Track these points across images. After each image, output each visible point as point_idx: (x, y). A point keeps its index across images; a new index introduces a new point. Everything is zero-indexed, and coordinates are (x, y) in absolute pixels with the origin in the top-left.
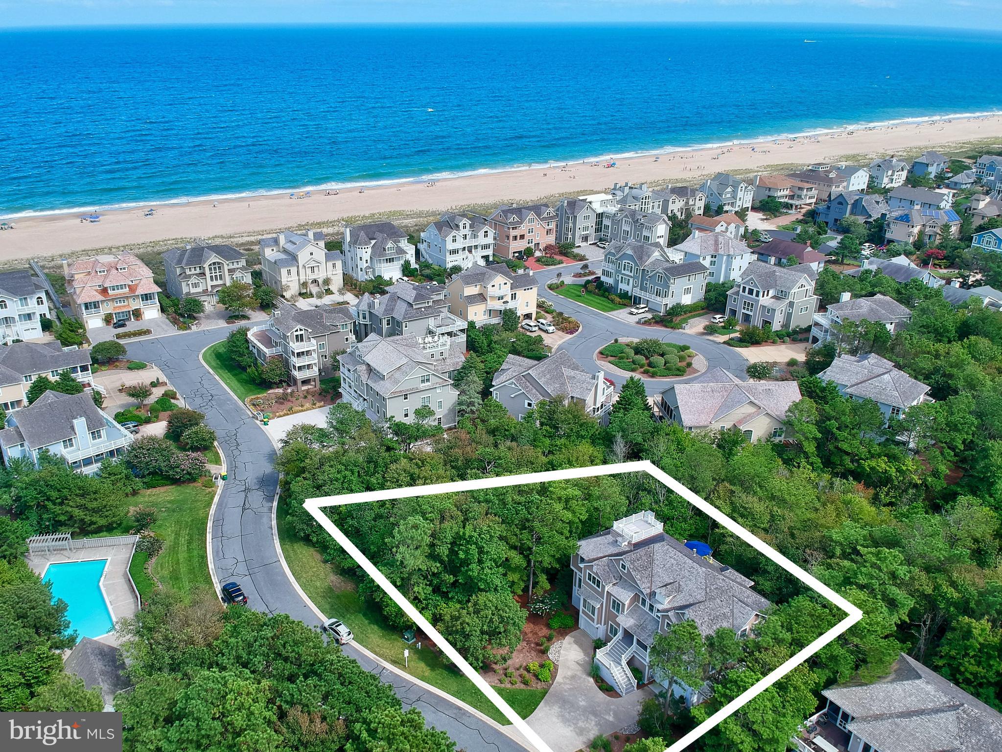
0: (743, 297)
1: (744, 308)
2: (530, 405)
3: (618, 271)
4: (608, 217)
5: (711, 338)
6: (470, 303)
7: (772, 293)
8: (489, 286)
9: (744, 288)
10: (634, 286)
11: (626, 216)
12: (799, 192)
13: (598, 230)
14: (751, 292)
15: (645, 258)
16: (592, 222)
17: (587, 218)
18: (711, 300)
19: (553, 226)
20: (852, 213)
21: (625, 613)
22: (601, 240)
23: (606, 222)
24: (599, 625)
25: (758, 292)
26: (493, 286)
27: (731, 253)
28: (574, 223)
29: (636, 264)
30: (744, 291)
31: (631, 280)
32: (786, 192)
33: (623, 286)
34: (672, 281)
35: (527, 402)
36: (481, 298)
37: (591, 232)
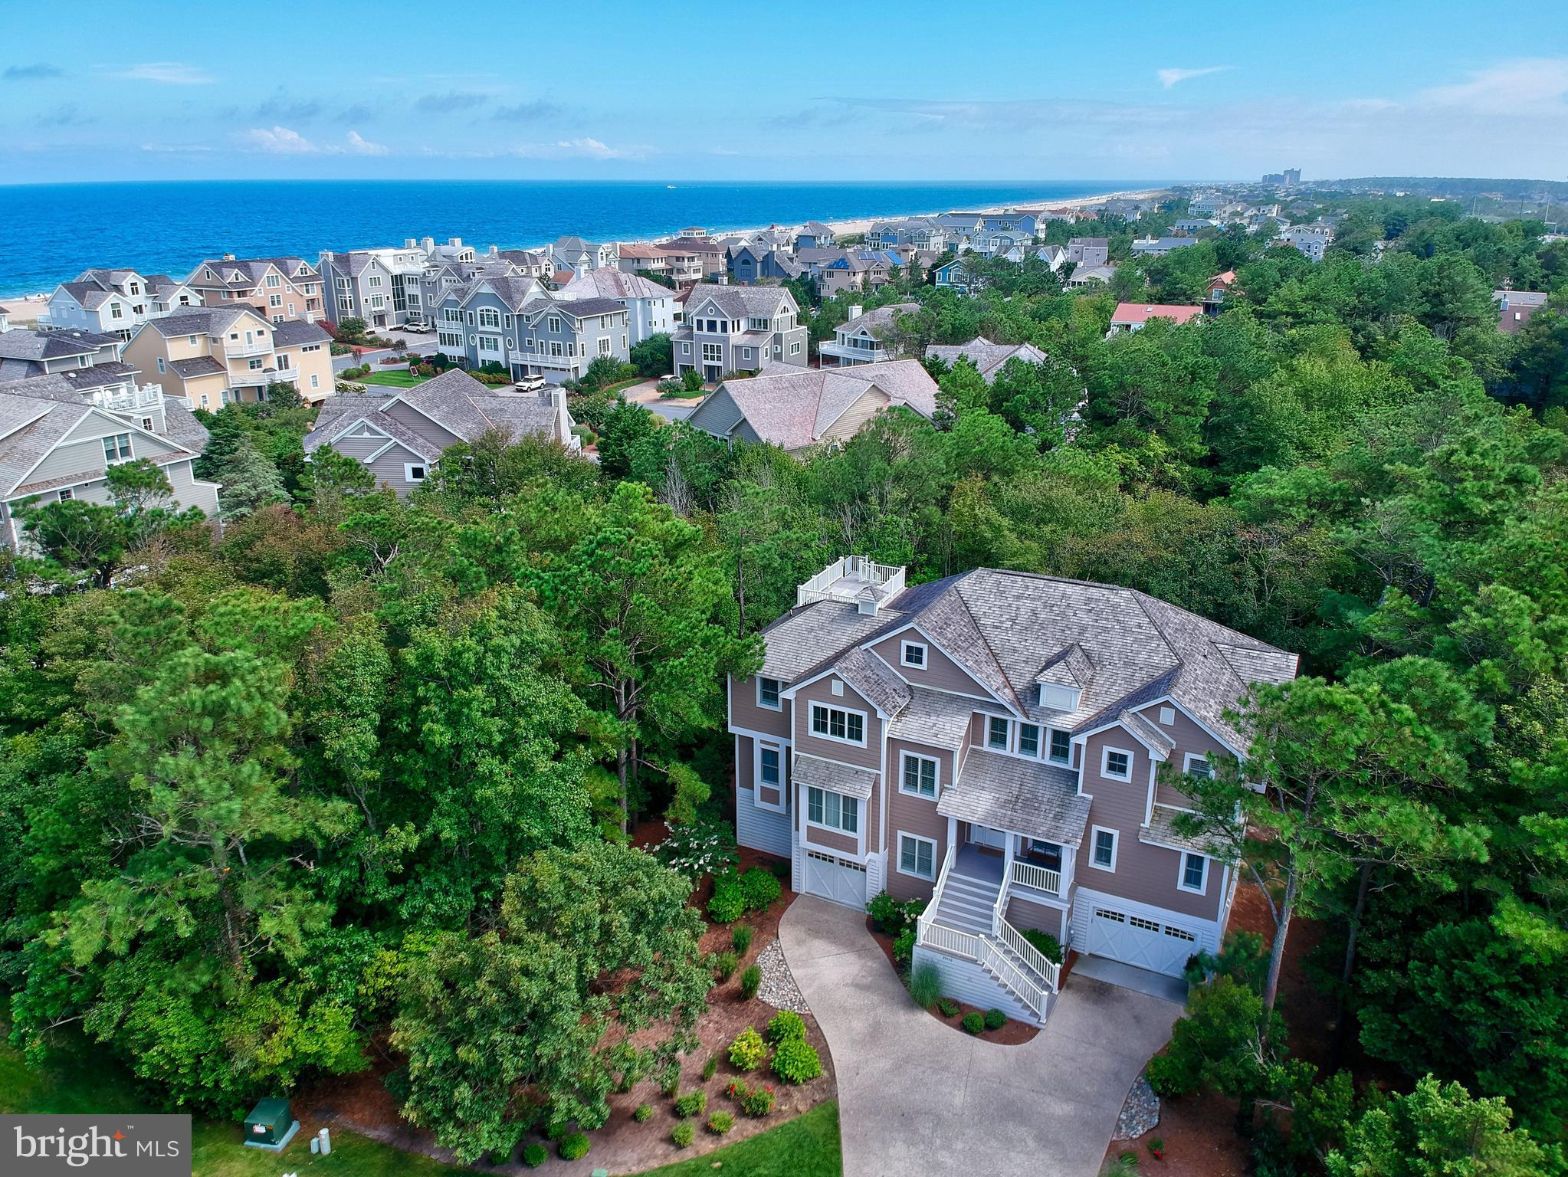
0: (700, 338)
1: (706, 358)
2: (418, 473)
3: (471, 330)
4: (411, 281)
5: (674, 403)
6: (185, 374)
7: (744, 325)
8: (225, 336)
9: (700, 322)
10: (506, 351)
11: (447, 272)
12: (678, 265)
13: (399, 305)
14: (712, 326)
15: (516, 297)
16: (386, 290)
17: (375, 281)
18: (643, 358)
19: (316, 292)
20: (763, 274)
21: (956, 779)
22: (407, 321)
23: (410, 290)
24: (871, 855)
25: (724, 324)
26: (234, 336)
27: (647, 294)
28: (355, 291)
29: (505, 309)
30: (700, 328)
31: (500, 340)
32: (661, 265)
33: (486, 355)
34: (578, 325)
35: (408, 468)
36: (211, 364)
37: (388, 306)
